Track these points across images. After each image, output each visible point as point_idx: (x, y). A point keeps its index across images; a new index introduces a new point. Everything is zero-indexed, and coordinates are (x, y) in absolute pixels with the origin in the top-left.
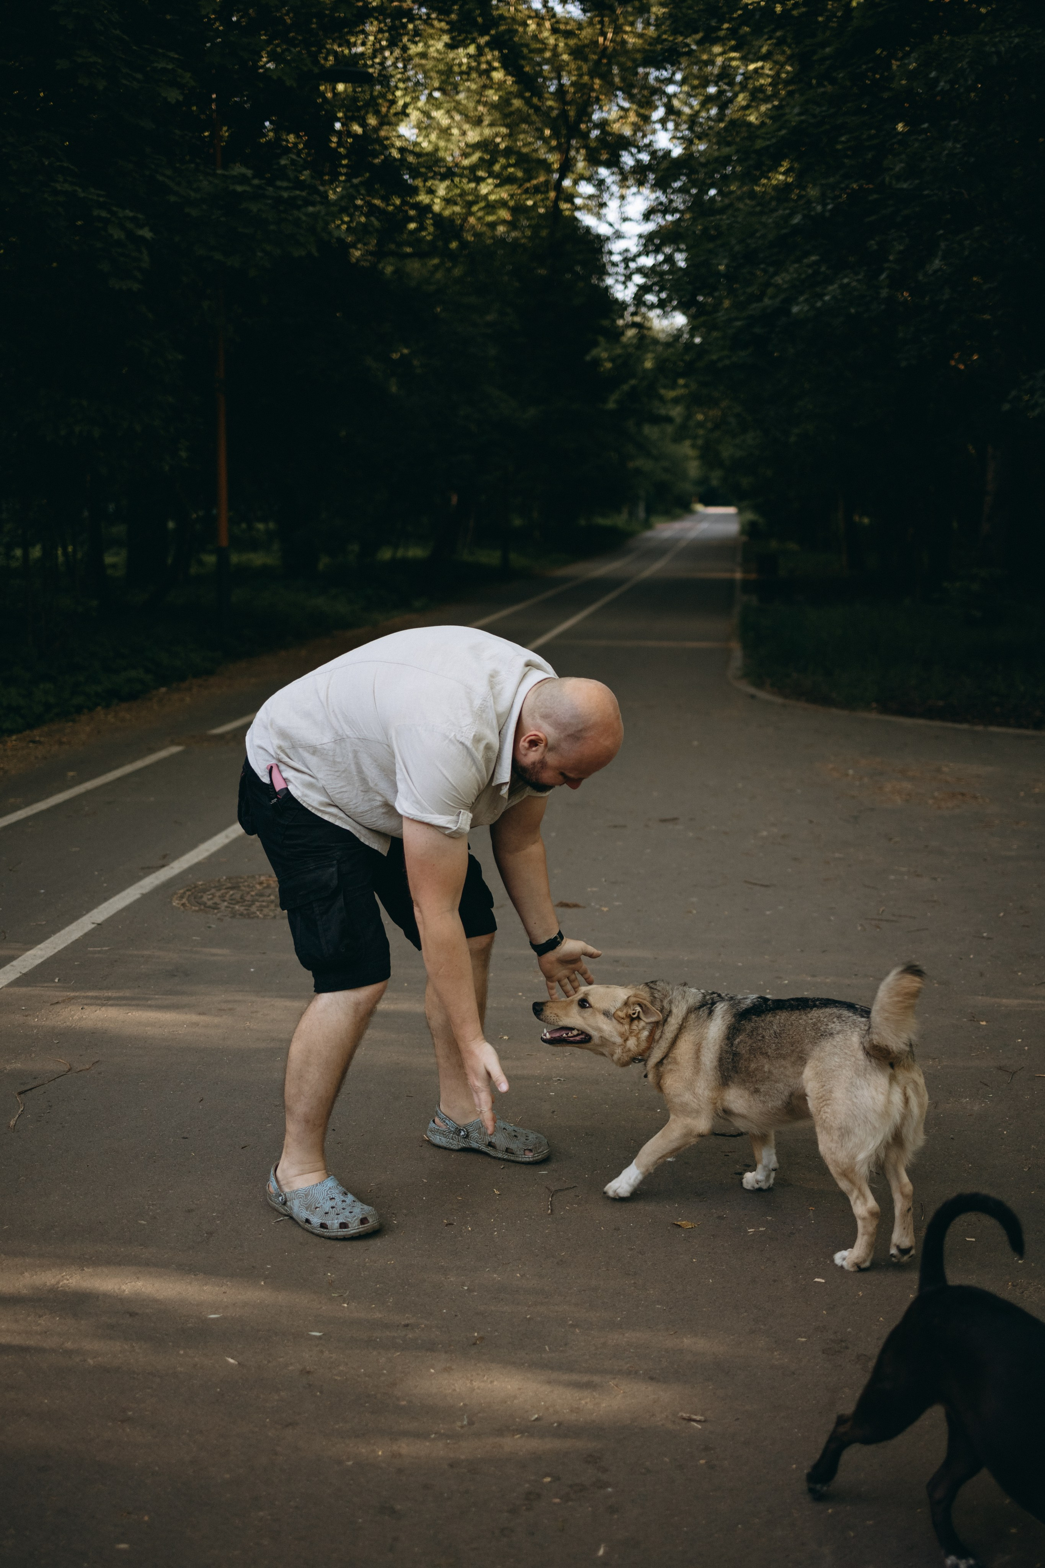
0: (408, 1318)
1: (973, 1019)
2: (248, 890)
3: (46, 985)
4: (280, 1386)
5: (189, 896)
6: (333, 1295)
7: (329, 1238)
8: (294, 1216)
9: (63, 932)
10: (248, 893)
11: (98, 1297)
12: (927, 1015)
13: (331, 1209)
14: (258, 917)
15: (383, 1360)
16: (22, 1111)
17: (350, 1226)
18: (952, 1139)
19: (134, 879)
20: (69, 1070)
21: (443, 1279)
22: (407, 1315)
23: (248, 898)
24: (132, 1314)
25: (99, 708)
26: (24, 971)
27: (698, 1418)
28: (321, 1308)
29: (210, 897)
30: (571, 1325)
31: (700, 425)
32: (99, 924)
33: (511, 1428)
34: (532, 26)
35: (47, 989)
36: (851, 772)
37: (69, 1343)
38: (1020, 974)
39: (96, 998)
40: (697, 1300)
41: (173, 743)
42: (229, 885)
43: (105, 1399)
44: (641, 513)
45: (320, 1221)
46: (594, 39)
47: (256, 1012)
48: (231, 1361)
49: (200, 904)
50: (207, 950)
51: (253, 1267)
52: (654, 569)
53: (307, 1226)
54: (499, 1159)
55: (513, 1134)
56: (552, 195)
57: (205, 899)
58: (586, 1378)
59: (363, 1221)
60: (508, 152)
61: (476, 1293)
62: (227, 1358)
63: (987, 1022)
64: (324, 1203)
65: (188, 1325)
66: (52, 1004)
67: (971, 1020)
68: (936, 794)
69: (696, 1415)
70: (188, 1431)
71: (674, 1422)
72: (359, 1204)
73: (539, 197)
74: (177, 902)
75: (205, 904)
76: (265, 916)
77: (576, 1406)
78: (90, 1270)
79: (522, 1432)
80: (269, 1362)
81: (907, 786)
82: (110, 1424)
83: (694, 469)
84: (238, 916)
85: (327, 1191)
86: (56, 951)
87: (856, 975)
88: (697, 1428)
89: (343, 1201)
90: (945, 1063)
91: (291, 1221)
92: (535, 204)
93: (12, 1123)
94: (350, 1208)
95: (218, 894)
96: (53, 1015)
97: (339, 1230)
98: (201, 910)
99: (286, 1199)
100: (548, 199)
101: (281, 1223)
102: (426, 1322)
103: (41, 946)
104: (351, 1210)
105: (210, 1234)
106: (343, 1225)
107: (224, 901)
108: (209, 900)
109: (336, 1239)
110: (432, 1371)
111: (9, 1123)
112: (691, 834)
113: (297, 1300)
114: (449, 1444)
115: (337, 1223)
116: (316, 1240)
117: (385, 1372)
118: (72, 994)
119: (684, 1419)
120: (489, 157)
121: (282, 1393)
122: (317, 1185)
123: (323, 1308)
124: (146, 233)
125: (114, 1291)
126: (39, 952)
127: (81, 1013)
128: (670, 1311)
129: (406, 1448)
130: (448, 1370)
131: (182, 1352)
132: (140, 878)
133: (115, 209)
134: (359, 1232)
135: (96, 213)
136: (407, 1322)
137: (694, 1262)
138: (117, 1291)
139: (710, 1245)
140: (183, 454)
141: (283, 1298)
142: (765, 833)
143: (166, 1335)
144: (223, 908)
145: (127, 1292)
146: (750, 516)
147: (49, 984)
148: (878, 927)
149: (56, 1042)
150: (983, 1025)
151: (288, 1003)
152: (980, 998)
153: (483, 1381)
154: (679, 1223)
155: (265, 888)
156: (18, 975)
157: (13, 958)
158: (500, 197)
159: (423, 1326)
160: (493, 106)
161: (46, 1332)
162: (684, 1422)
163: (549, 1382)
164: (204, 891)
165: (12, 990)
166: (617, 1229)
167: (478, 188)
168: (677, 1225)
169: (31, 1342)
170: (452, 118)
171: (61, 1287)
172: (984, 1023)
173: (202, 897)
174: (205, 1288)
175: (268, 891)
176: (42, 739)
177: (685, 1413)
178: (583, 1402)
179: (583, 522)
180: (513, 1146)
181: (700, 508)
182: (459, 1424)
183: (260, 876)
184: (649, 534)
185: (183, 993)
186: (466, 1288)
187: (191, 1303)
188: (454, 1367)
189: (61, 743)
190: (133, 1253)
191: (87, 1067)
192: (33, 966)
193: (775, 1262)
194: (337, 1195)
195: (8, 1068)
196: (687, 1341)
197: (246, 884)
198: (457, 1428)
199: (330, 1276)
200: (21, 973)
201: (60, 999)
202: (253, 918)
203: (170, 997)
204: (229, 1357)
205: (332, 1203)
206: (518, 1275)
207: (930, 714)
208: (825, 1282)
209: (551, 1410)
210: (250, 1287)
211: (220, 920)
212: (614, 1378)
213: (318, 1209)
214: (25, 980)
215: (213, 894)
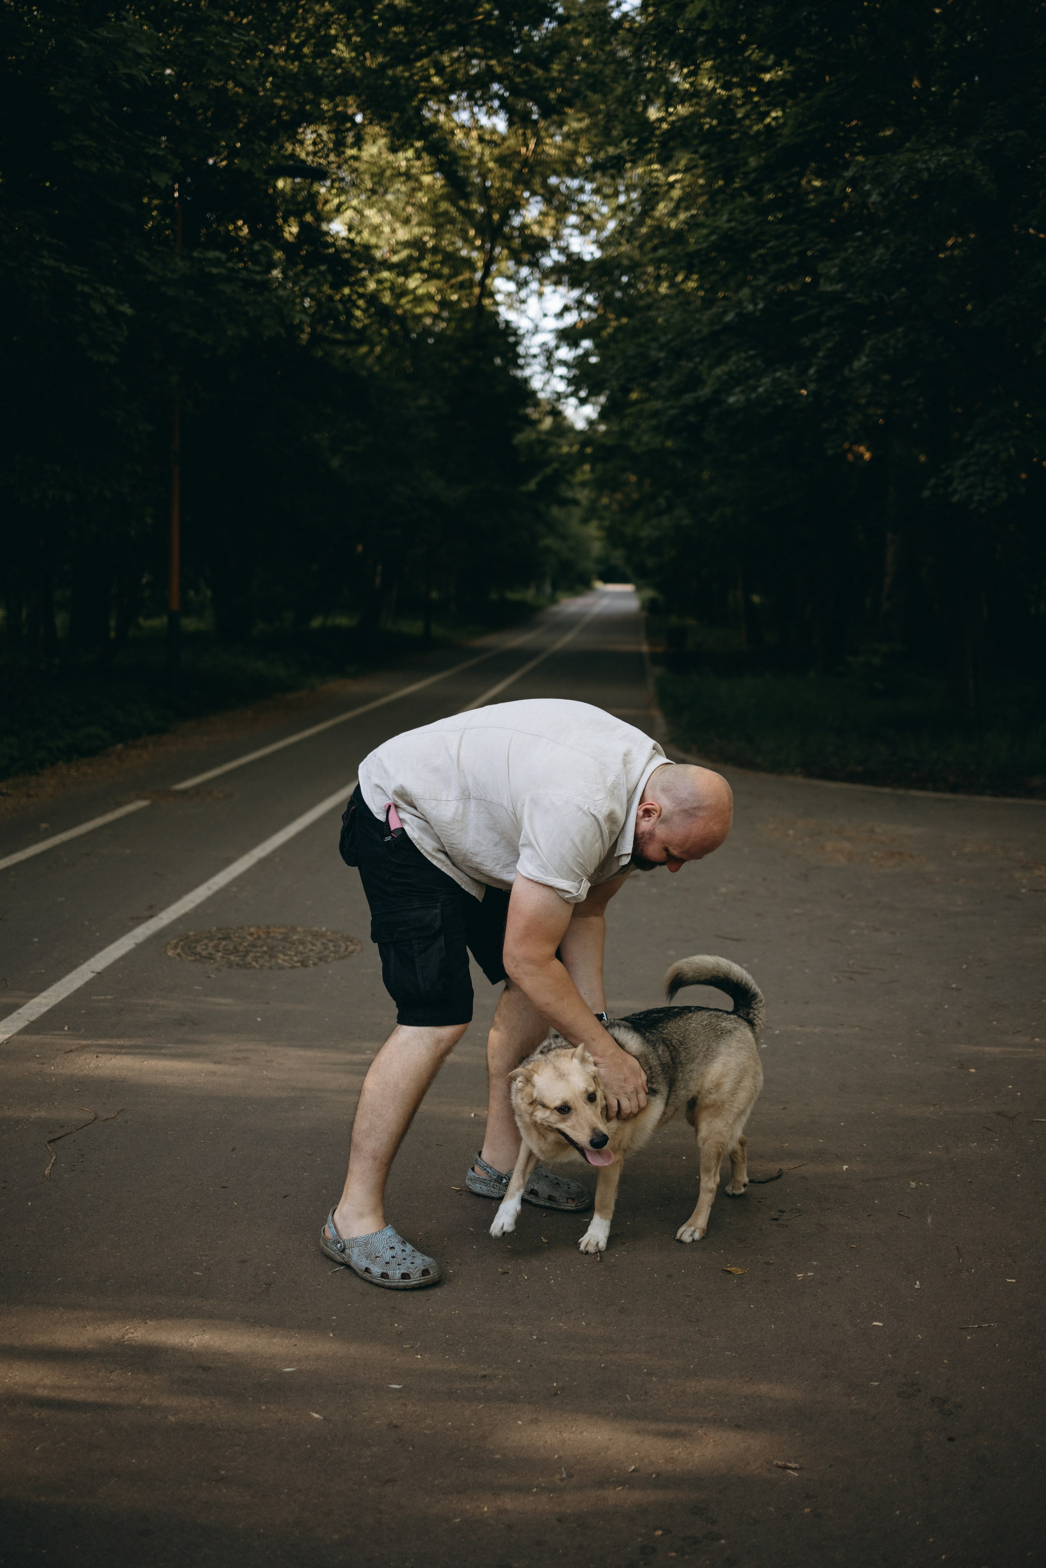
0: (483, 1369)
1: (961, 1066)
2: (239, 940)
3: (56, 1033)
4: (370, 1441)
5: (183, 946)
6: (405, 1346)
7: (390, 1288)
8: (353, 1264)
9: (64, 980)
10: (240, 944)
11: (167, 1350)
12: (918, 1063)
13: (391, 1259)
14: (254, 967)
15: (468, 1413)
16: (55, 1160)
17: (412, 1277)
18: (970, 1182)
19: (124, 930)
20: (95, 1119)
21: (510, 1328)
22: (482, 1366)
23: (241, 948)
24: (206, 1369)
25: (60, 763)
26: (33, 1018)
27: (794, 1465)
28: (395, 1359)
29: (204, 947)
30: (647, 1374)
31: (606, 507)
32: (98, 973)
33: (611, 1480)
34: (459, 135)
35: (57, 1037)
36: (791, 832)
37: (146, 1400)
38: (995, 1023)
39: (108, 1046)
40: (764, 1346)
41: (139, 797)
42: (220, 936)
43: (194, 1458)
44: (548, 589)
45: (381, 1271)
46: (518, 149)
47: (271, 1061)
48: (316, 1416)
49: (195, 954)
50: (210, 999)
51: (318, 1318)
52: (564, 641)
53: (366, 1275)
54: (541, 1206)
55: (556, 1182)
56: (477, 291)
57: (199, 949)
58: (673, 1427)
59: (425, 1272)
60: (435, 250)
61: (546, 1343)
62: (312, 1413)
63: (975, 1069)
64: (384, 1253)
65: (265, 1379)
66: (66, 1052)
67: (960, 1068)
68: (875, 853)
69: (791, 1462)
70: (286, 1490)
71: (770, 1470)
72: (418, 1254)
73: (463, 292)
74: (172, 951)
75: (200, 954)
76: (262, 966)
77: (670, 1456)
78: (154, 1323)
79: (623, 1484)
80: (354, 1416)
81: (846, 845)
82: (205, 1484)
83: (597, 548)
84: (235, 966)
85: (387, 1240)
86: (60, 999)
87: (842, 1025)
88: (794, 1475)
89: (403, 1251)
90: (946, 1109)
91: (347, 1272)
92: (459, 299)
93: (47, 1172)
94: (410, 1258)
95: (211, 944)
96: (69, 1063)
97: (401, 1280)
98: (196, 960)
99: (345, 1246)
100: (472, 294)
101: (338, 1273)
102: (502, 1372)
103: (45, 994)
104: (413, 1261)
105: (269, 1285)
106: (405, 1276)
107: (218, 951)
108: (203, 950)
109: (397, 1289)
110: (520, 1423)
111: (44, 1172)
112: (654, 890)
113: (370, 1352)
114: (552, 1498)
115: (399, 1273)
116: (376, 1290)
117: (473, 1424)
118: (84, 1042)
119: (779, 1467)
120: (418, 254)
121: (374, 1449)
122: (376, 1233)
123: (398, 1360)
124: (126, 309)
125: (183, 1345)
126: (44, 1001)
127: (97, 1062)
128: (740, 1358)
129: (510, 1502)
130: (534, 1421)
131: (263, 1407)
132: (131, 929)
133: (97, 285)
134: (421, 1283)
135: (79, 288)
136: (484, 1373)
137: (752, 1308)
138: (185, 1344)
139: (763, 1291)
140: (149, 521)
141: (354, 1349)
142: (724, 890)
143: (244, 1389)
144: (218, 959)
145: (195, 1346)
146: (649, 593)
147: (59, 1033)
148: (851, 979)
149: (77, 1090)
150: (972, 1072)
151: (301, 1052)
152: (963, 1046)
153: (572, 1432)
154: (728, 1269)
155: (255, 939)
156: (27, 1023)
157: (16, 1007)
158: (428, 291)
159: (501, 1376)
160: (421, 208)
161: (120, 1388)
162: (780, 1470)
163: (638, 1432)
164: (198, 941)
165: (22, 1038)
166: (670, 1276)
167: (407, 282)
168: (728, 1271)
169: (107, 1399)
170: (383, 217)
171: (127, 1341)
172: (973, 1070)
173: (195, 947)
174: (274, 1341)
175: (260, 943)
176: (10, 791)
177: (780, 1461)
178: (676, 1452)
179: (494, 596)
180: (556, 1194)
181: (599, 585)
182: (558, 1476)
183: (249, 927)
184: (555, 609)
185: (194, 1042)
186: (535, 1337)
187: (263, 1357)
188: (540, 1418)
189: (29, 796)
190: (194, 1305)
191: (113, 1115)
192: (40, 1014)
193: (830, 1307)
194: (397, 1244)
195: (33, 1116)
196: (764, 1388)
197: (237, 935)
198: (557, 1481)
199: (397, 1327)
200: (29, 1021)
201: (73, 1047)
202: (250, 968)
203: (182, 1045)
204: (313, 1412)
205: (393, 1253)
206: (584, 1323)
207: (852, 778)
208: (884, 1326)
209: (646, 1461)
210: (319, 1339)
211: (218, 970)
212: (702, 1427)
213: (378, 1259)
214: (32, 1028)
215: (206, 945)
